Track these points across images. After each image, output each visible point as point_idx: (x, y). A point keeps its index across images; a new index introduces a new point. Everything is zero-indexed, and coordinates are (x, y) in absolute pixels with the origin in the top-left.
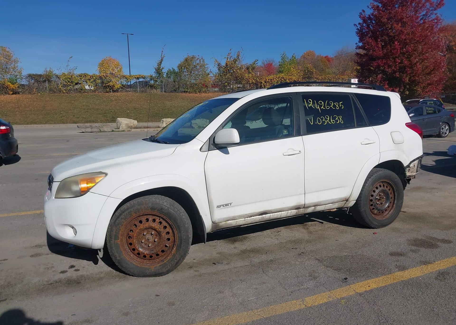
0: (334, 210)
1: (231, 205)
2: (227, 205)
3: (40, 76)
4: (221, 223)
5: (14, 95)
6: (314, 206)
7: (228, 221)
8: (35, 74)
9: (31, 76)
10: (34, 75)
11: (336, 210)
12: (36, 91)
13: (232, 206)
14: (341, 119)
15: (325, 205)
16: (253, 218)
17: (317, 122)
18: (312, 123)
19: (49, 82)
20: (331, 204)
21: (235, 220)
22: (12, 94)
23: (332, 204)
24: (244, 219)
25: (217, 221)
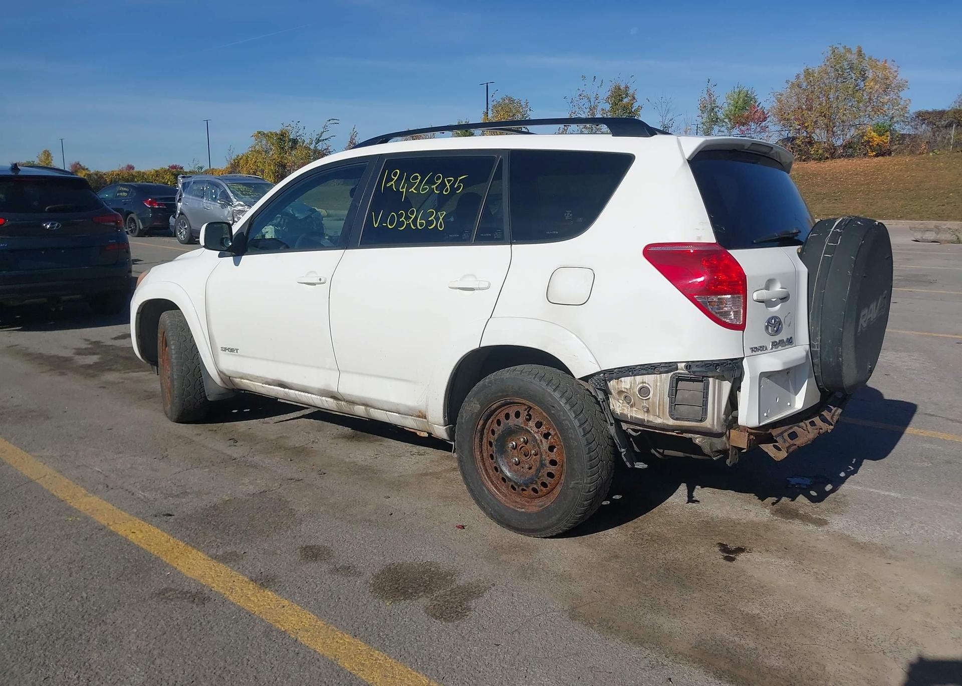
0: (422, 433)
1: (237, 352)
2: (232, 350)
3: (941, 114)
4: (235, 378)
5: (880, 158)
6: (363, 405)
7: (242, 378)
8: (930, 110)
9: (922, 117)
10: (929, 113)
11: (426, 435)
12: (925, 148)
13: (239, 355)
14: (441, 219)
15: (385, 412)
16: (273, 389)
17: (387, 224)
18: (377, 225)
19: (958, 125)
20: (397, 415)
21: (252, 381)
22: (877, 156)
23: (399, 414)
24: (261, 384)
25: (226, 372)
